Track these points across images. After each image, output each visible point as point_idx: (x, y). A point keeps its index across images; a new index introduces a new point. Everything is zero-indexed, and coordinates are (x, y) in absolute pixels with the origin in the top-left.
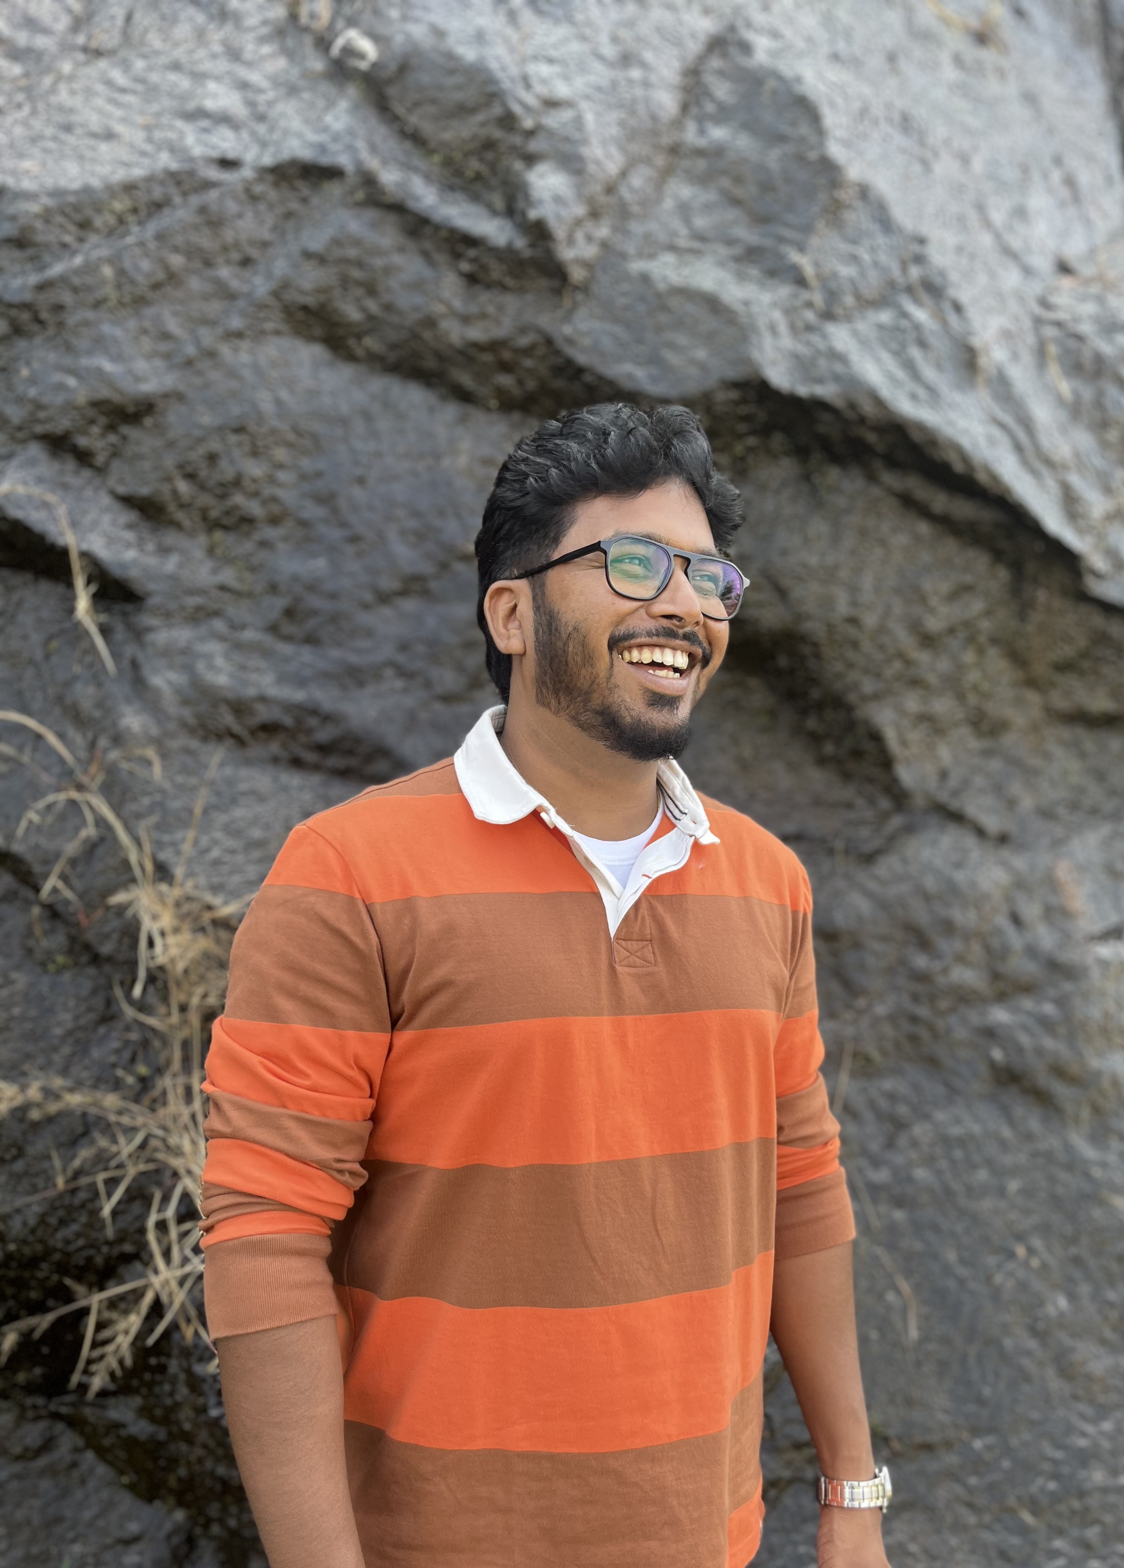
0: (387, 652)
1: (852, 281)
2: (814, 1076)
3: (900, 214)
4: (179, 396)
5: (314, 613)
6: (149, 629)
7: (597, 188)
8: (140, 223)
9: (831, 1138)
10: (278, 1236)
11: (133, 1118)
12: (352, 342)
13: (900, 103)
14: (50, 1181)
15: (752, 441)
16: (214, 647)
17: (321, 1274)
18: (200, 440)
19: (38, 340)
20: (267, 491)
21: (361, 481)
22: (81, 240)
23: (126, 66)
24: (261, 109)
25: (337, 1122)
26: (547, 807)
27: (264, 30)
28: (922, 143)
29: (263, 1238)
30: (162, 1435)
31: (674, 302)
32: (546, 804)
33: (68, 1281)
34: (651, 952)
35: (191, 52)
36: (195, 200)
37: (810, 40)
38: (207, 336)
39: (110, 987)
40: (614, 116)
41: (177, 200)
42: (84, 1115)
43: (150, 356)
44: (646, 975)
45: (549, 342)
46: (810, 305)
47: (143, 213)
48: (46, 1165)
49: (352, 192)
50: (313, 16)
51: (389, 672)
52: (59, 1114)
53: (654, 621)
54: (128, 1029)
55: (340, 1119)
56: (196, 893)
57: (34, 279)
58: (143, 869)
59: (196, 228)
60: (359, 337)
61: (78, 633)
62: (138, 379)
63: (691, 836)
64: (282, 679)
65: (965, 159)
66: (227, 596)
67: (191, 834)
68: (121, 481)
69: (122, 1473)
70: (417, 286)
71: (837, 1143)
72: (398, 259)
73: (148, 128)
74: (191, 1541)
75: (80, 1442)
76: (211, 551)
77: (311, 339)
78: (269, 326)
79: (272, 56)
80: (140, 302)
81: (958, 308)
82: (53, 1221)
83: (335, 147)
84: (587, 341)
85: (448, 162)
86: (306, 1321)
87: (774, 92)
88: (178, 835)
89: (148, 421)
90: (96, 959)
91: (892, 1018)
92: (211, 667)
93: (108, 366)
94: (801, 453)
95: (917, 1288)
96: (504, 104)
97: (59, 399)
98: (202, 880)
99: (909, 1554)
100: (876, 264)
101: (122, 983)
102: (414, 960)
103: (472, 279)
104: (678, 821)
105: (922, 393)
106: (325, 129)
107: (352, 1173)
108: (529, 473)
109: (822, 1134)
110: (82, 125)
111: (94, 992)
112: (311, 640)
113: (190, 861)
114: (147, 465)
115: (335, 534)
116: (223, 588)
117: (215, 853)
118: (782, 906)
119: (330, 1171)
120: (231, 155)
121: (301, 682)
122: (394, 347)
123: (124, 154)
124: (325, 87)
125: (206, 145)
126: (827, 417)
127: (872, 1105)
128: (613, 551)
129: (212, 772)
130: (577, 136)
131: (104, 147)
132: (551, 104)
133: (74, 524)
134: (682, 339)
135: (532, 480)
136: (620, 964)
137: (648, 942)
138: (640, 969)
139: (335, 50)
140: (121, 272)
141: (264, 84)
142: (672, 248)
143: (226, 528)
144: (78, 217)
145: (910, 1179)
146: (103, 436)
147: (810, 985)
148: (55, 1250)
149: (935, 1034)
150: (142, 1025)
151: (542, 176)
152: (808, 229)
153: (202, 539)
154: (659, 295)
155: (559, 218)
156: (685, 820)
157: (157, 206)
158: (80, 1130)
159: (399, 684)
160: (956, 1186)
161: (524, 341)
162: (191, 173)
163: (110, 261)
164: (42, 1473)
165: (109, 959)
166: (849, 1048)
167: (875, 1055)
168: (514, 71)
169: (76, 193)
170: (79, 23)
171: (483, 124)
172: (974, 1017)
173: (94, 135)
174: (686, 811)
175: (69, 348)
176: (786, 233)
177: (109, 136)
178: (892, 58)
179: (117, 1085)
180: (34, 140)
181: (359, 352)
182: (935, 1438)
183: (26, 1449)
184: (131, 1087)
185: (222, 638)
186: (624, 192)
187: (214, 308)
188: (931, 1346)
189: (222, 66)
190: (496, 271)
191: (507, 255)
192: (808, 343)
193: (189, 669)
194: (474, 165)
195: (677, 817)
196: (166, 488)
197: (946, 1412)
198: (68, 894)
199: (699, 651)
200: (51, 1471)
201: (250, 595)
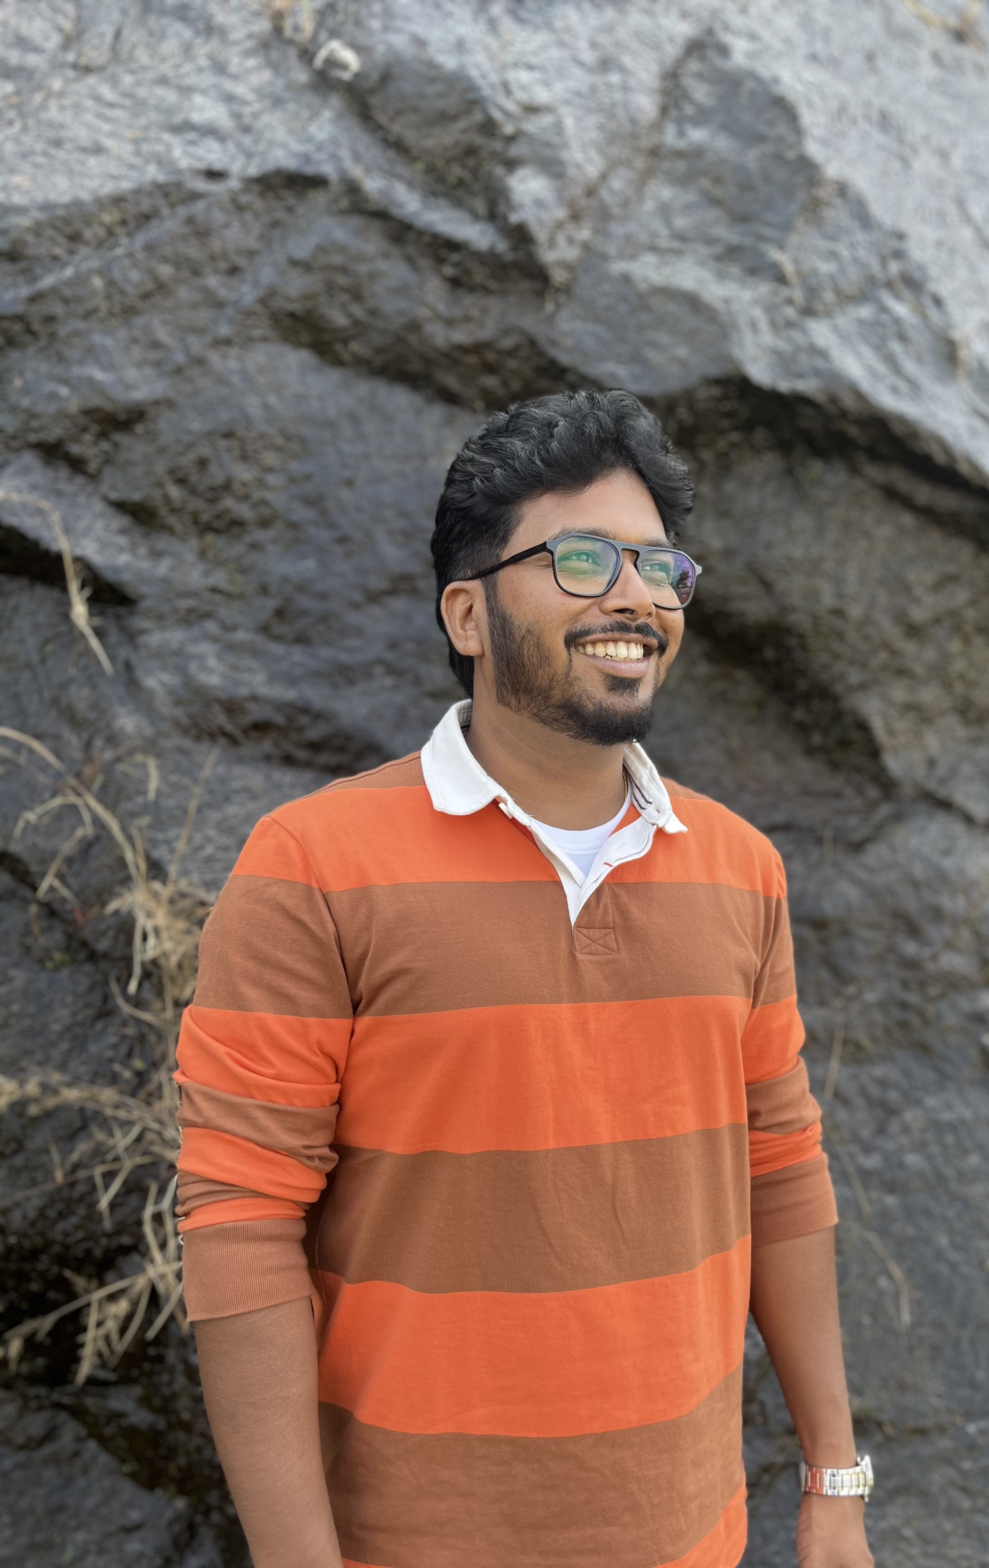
0: (376, 650)
1: (832, 277)
2: (795, 1060)
3: (879, 210)
4: (169, 403)
5: (305, 613)
6: (143, 632)
7: (577, 191)
8: (129, 235)
9: (812, 1124)
10: (250, 1223)
11: (129, 1112)
12: (338, 347)
13: (878, 102)
14: (49, 1175)
15: (735, 437)
16: (205, 648)
17: (296, 1257)
18: (190, 446)
19: (31, 351)
20: (257, 495)
21: (349, 483)
22: (71, 252)
23: (114, 81)
24: (247, 120)
25: (304, 1110)
26: (505, 798)
27: (250, 44)
28: (901, 141)
29: (235, 1225)
30: (162, 1424)
31: (656, 302)
32: (504, 794)
33: (68, 1274)
34: (614, 939)
35: (177, 66)
36: (182, 212)
37: (787, 41)
38: (196, 344)
39: (106, 983)
40: (593, 120)
41: (165, 211)
42: (82, 1110)
43: (139, 365)
44: (608, 962)
45: (532, 343)
46: (790, 301)
47: (131, 226)
48: (44, 1158)
49: (336, 201)
50: (297, 28)
51: (379, 670)
52: (58, 1109)
53: (608, 617)
54: (124, 1024)
55: (306, 1107)
56: (190, 890)
57: (25, 291)
58: (138, 868)
59: (184, 238)
60: (345, 342)
61: (74, 636)
62: (128, 387)
63: (653, 825)
64: (273, 678)
65: (944, 155)
66: (218, 598)
67: (184, 833)
68: (114, 487)
69: (123, 1461)
70: (402, 290)
71: (819, 1128)
72: (382, 265)
73: (136, 142)
74: (191, 1529)
75: (83, 1432)
76: (202, 554)
77: (298, 344)
78: (257, 333)
79: (257, 69)
80: (129, 312)
81: (938, 301)
82: (52, 1213)
83: (320, 156)
84: (569, 342)
85: (431, 169)
86: (279, 1305)
87: (752, 93)
88: (172, 833)
89: (139, 428)
90: (93, 956)
91: (882, 1005)
92: (204, 668)
93: (99, 375)
94: (784, 447)
95: (909, 1273)
96: (485, 111)
97: (52, 408)
98: (196, 877)
99: (903, 1538)
100: (855, 260)
101: (118, 980)
102: (370, 948)
103: (455, 283)
104: (643, 811)
105: (903, 386)
106: (310, 139)
107: (321, 1158)
108: (475, 473)
109: (800, 1120)
110: (71, 140)
111: (91, 989)
112: (302, 640)
113: (184, 859)
114: (138, 471)
115: (324, 535)
116: (214, 590)
117: (209, 850)
118: (754, 893)
119: (299, 1157)
120: (218, 166)
121: (292, 681)
122: (379, 351)
123: (113, 168)
124: (310, 98)
125: (193, 157)
126: (808, 411)
127: (863, 1092)
128: (560, 550)
129: (207, 772)
130: (556, 140)
131: (92, 161)
132: (532, 110)
133: (68, 530)
134: (663, 338)
135: (478, 481)
136: (581, 952)
137: (611, 930)
138: (602, 956)
139: (319, 62)
140: (111, 283)
141: (250, 96)
142: (653, 249)
143: (217, 531)
144: (68, 230)
145: (901, 1165)
146: (95, 443)
147: (786, 972)
148: (54, 1242)
149: (925, 1021)
150: (139, 1021)
151: (522, 181)
152: (787, 227)
153: (194, 543)
154: (640, 295)
155: (540, 221)
156: (650, 809)
157: (146, 218)
158: (78, 1123)
159: (389, 681)
160: (948, 1172)
161: (508, 343)
162: (178, 185)
163: (100, 272)
164: (46, 1462)
165: (105, 956)
166: (840, 1035)
167: (865, 1041)
168: (494, 78)
169: (66, 206)
170: (69, 41)
171: (464, 131)
172: (964, 1003)
173: (83, 150)
174: (651, 800)
175: (61, 358)
176: (767, 231)
177: (98, 150)
178: (870, 58)
179: (114, 1079)
180: (25, 155)
181: (346, 356)
182: (928, 1422)
183: (30, 1439)
184: (127, 1081)
185: (214, 640)
186: (605, 194)
187: (202, 316)
188: (924, 1331)
189: (208, 79)
190: (479, 275)
191: (489, 259)
192: (789, 339)
193: (182, 670)
194: (457, 171)
195: (643, 806)
196: (157, 493)
197: (939, 1396)
198: (65, 892)
199: (654, 642)
200: (55, 1460)
201: (241, 596)
